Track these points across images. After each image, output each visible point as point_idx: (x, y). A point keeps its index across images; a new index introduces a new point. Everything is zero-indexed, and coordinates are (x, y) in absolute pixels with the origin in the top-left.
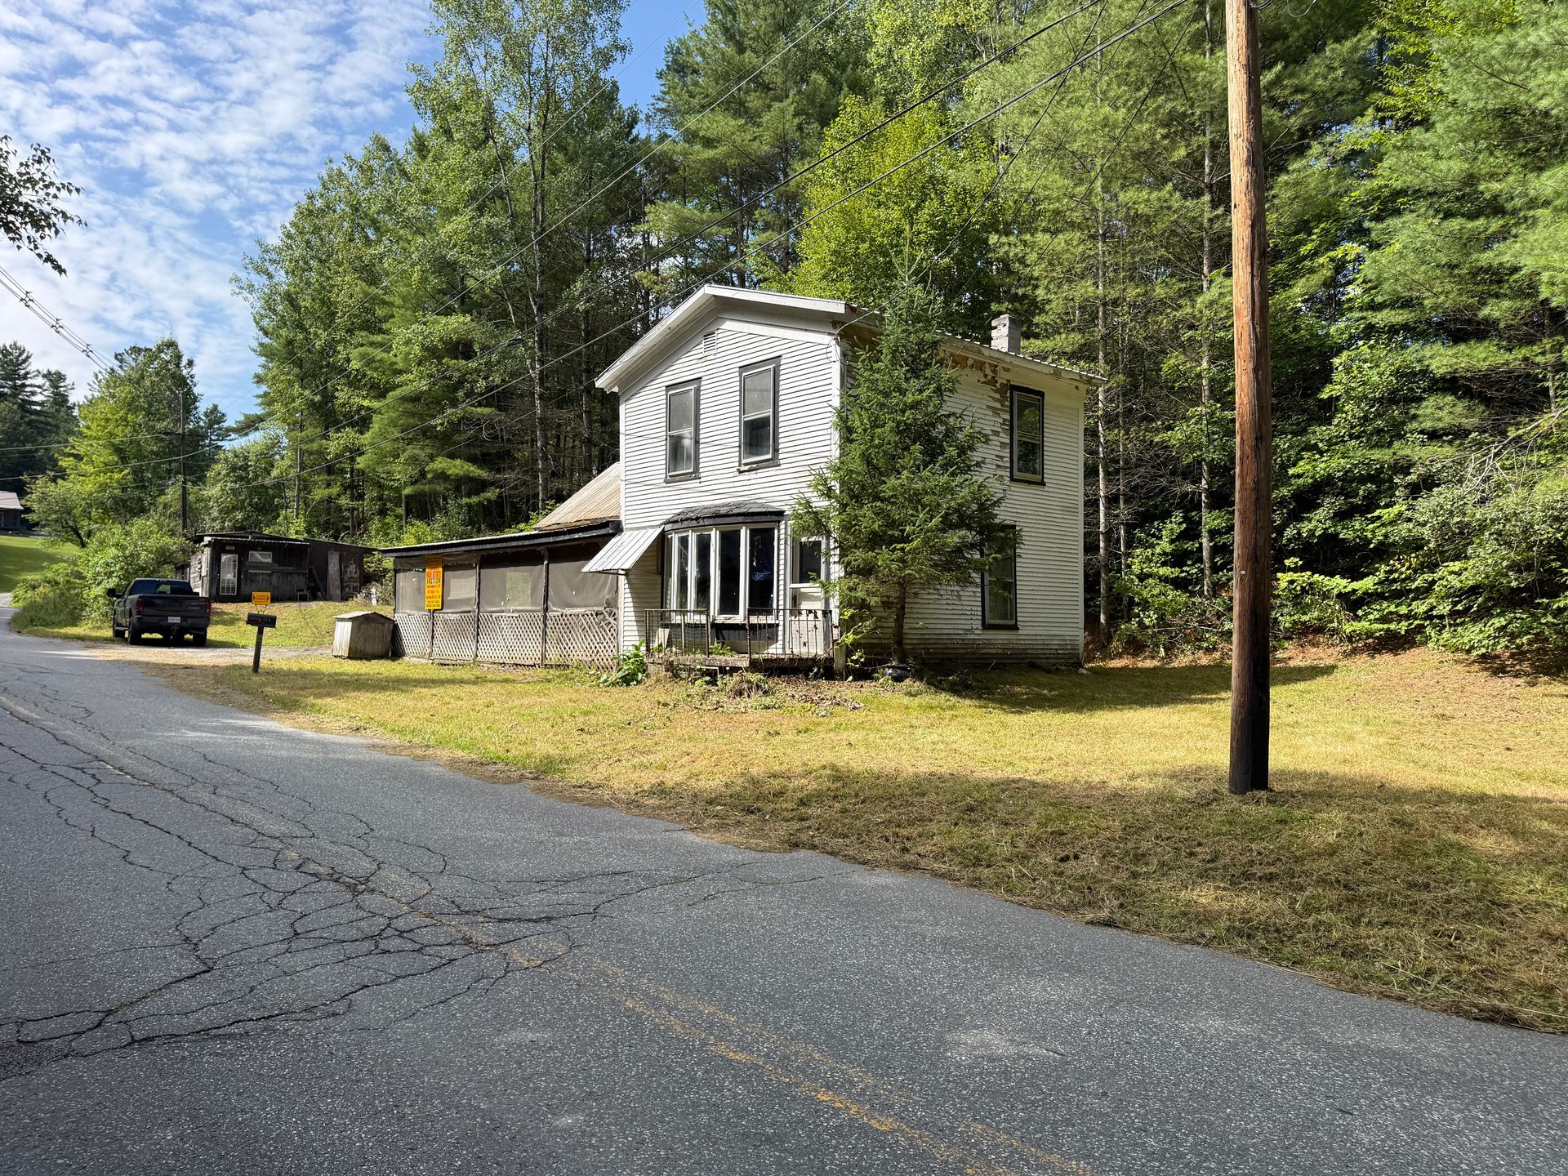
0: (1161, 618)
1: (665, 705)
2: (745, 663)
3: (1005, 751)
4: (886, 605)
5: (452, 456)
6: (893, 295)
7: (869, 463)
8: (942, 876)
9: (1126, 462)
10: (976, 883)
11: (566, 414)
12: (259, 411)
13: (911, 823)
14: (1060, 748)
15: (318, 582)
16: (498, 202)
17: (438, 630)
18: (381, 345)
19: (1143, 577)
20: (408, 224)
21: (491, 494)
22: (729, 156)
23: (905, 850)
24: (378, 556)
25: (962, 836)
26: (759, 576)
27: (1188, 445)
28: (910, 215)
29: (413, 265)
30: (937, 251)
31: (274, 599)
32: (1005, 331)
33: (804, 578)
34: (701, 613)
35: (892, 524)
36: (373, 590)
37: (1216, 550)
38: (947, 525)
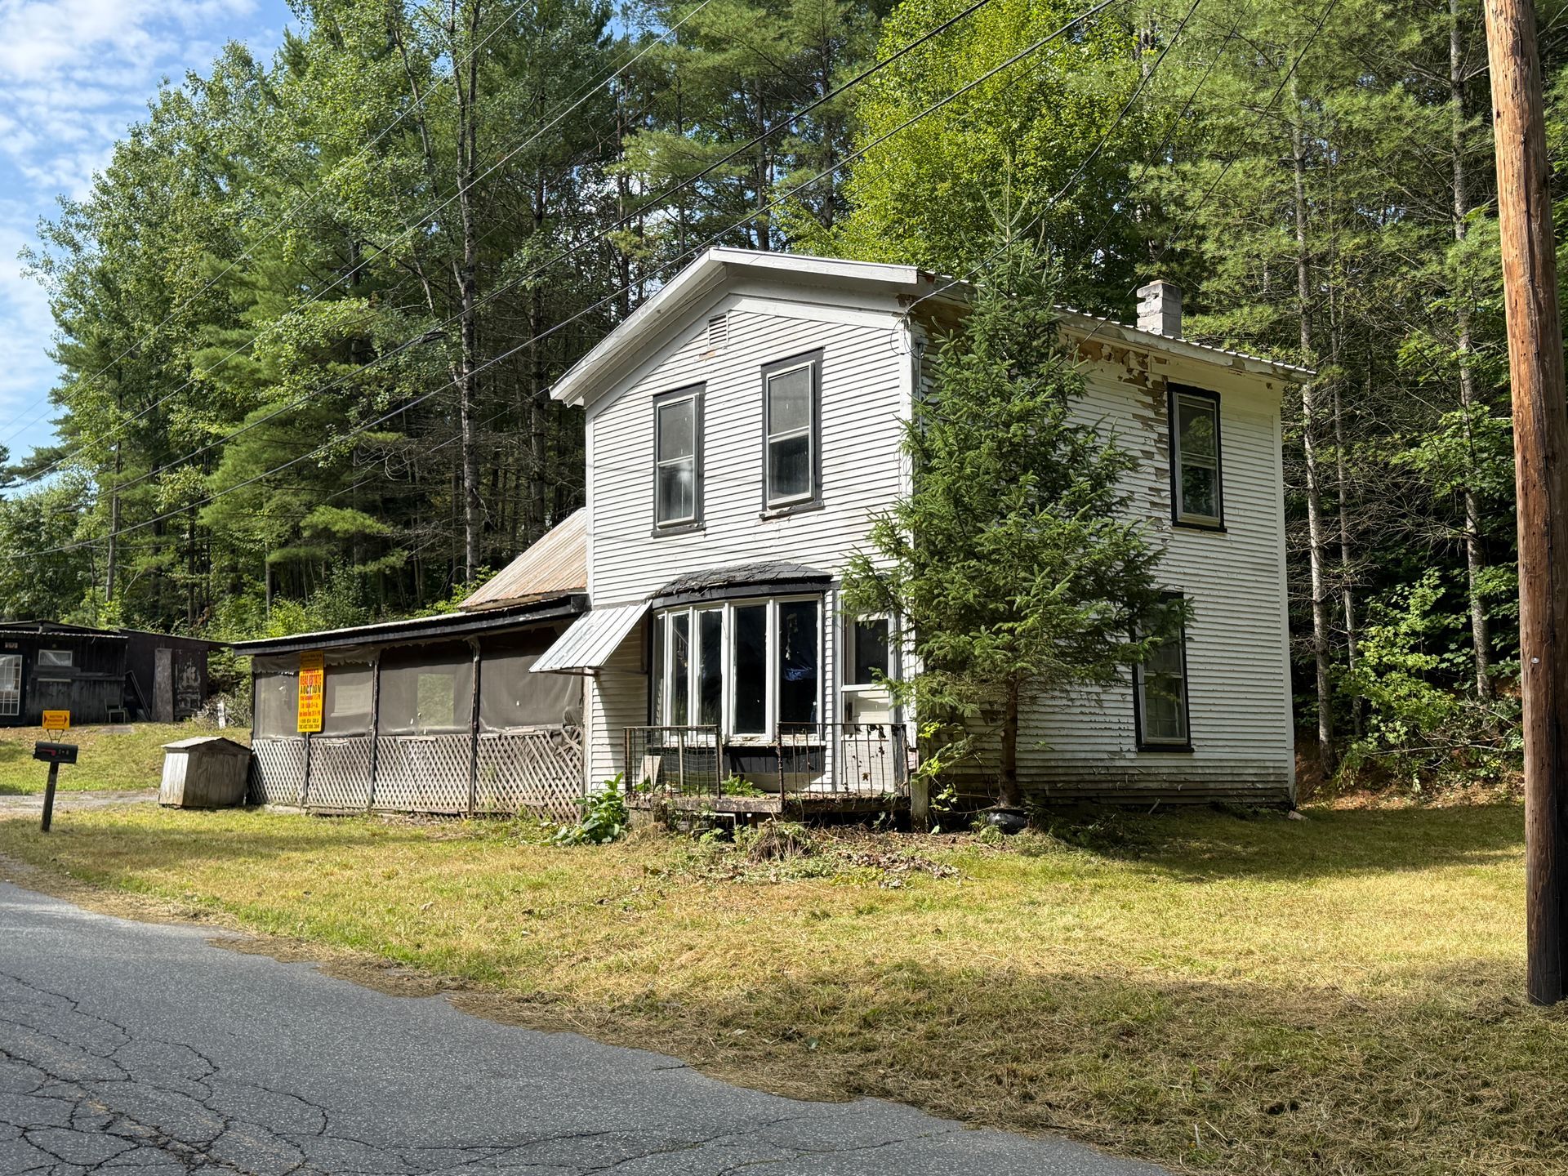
0: (1413, 732)
1: (656, 872)
2: (775, 807)
3: (1179, 941)
4: (989, 715)
5: (339, 504)
6: (987, 256)
7: (957, 501)
8: (1087, 1138)
9: (1350, 495)
10: (1140, 1149)
11: (505, 438)
12: (57, 443)
13: (1035, 1055)
14: (1265, 935)
15: (140, 693)
16: (409, 136)
17: (317, 763)
18: (238, 344)
19: (1382, 670)
20: (277, 169)
21: (397, 559)
22: (744, 62)
23: (1027, 1097)
24: (228, 653)
25: (1116, 1075)
26: (795, 675)
27: (1444, 468)
28: (1010, 140)
29: (284, 229)
30: (1052, 191)
31: (76, 721)
32: (1157, 304)
33: (863, 676)
34: (708, 731)
35: (994, 593)
36: (221, 705)
37: (1491, 627)
38: (1078, 593)
